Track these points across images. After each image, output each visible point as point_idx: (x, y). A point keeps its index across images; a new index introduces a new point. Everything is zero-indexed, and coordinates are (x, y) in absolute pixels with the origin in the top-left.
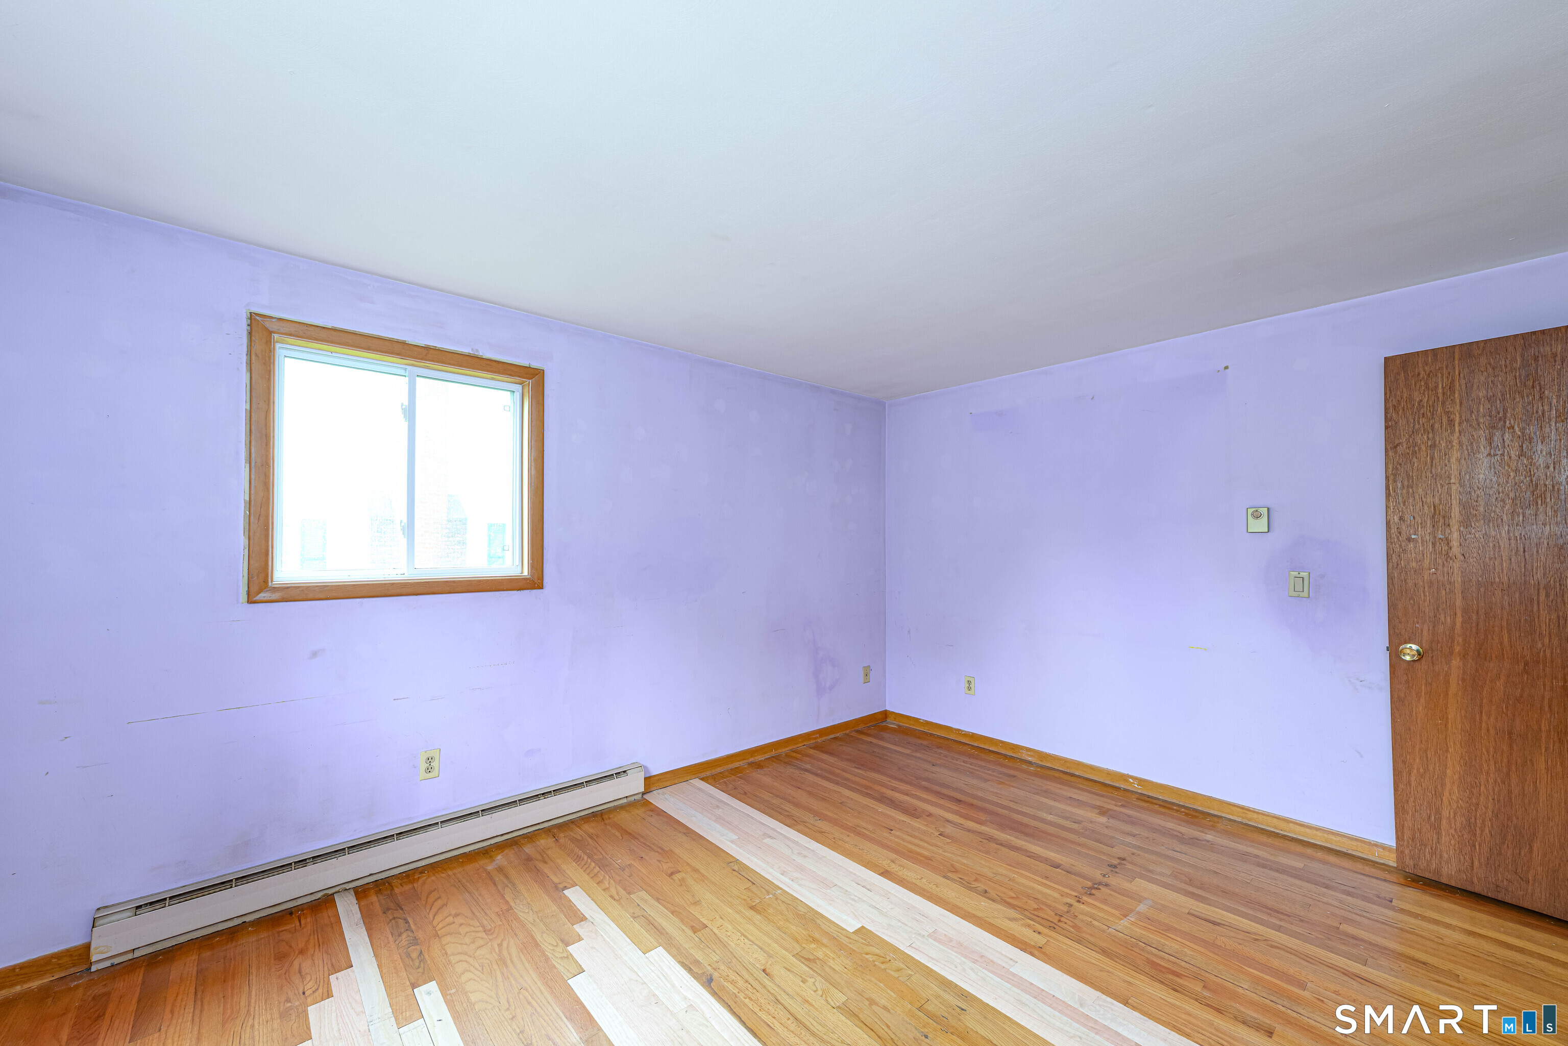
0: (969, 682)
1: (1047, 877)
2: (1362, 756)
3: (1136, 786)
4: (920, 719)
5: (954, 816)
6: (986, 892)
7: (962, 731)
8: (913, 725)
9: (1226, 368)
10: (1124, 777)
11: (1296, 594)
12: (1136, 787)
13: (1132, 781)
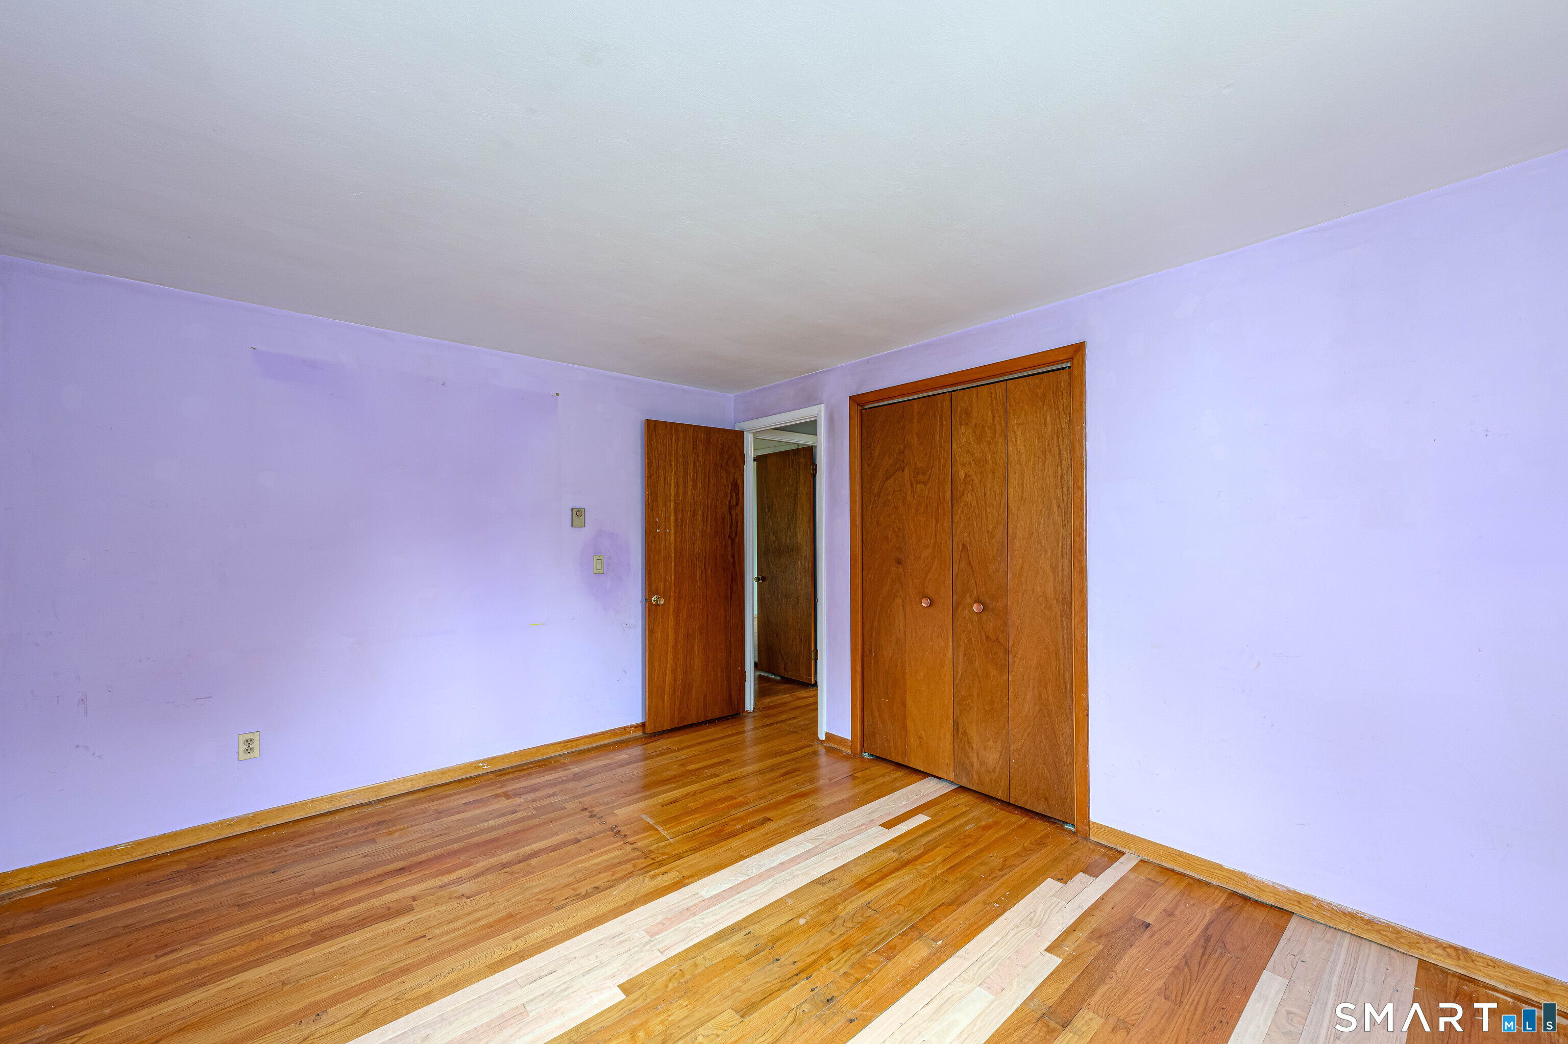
0: (249, 742)
1: (591, 850)
2: (626, 673)
3: (485, 767)
4: (116, 846)
5: (432, 881)
6: (597, 888)
7: (232, 819)
8: (96, 865)
9: (557, 394)
10: (475, 765)
11: (598, 572)
12: (487, 768)
13: (482, 765)
